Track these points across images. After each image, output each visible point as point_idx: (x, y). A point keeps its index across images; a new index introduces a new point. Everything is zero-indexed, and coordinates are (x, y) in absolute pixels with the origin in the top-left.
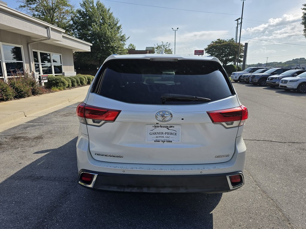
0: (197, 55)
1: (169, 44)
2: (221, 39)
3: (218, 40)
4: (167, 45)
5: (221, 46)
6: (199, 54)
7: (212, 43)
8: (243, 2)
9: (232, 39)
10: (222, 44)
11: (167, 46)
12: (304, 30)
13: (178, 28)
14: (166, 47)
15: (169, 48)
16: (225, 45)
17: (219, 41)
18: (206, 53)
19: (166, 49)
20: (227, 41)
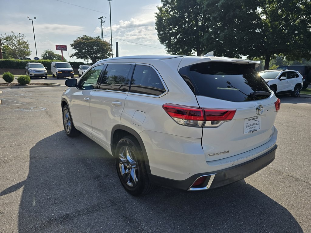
0: (59, 50)
1: (22, 35)
2: (87, 36)
3: (84, 36)
4: (19, 37)
5: (89, 43)
6: (61, 49)
7: (78, 39)
8: (110, 2)
9: (99, 37)
10: (90, 41)
11: (21, 38)
12: (158, 35)
13: (35, 18)
14: (19, 38)
15: (24, 40)
16: (93, 42)
17: (86, 38)
18: (73, 49)
19: (19, 41)
20: (94, 38)
